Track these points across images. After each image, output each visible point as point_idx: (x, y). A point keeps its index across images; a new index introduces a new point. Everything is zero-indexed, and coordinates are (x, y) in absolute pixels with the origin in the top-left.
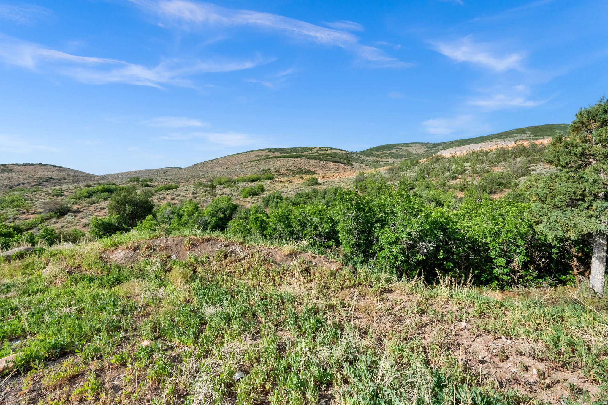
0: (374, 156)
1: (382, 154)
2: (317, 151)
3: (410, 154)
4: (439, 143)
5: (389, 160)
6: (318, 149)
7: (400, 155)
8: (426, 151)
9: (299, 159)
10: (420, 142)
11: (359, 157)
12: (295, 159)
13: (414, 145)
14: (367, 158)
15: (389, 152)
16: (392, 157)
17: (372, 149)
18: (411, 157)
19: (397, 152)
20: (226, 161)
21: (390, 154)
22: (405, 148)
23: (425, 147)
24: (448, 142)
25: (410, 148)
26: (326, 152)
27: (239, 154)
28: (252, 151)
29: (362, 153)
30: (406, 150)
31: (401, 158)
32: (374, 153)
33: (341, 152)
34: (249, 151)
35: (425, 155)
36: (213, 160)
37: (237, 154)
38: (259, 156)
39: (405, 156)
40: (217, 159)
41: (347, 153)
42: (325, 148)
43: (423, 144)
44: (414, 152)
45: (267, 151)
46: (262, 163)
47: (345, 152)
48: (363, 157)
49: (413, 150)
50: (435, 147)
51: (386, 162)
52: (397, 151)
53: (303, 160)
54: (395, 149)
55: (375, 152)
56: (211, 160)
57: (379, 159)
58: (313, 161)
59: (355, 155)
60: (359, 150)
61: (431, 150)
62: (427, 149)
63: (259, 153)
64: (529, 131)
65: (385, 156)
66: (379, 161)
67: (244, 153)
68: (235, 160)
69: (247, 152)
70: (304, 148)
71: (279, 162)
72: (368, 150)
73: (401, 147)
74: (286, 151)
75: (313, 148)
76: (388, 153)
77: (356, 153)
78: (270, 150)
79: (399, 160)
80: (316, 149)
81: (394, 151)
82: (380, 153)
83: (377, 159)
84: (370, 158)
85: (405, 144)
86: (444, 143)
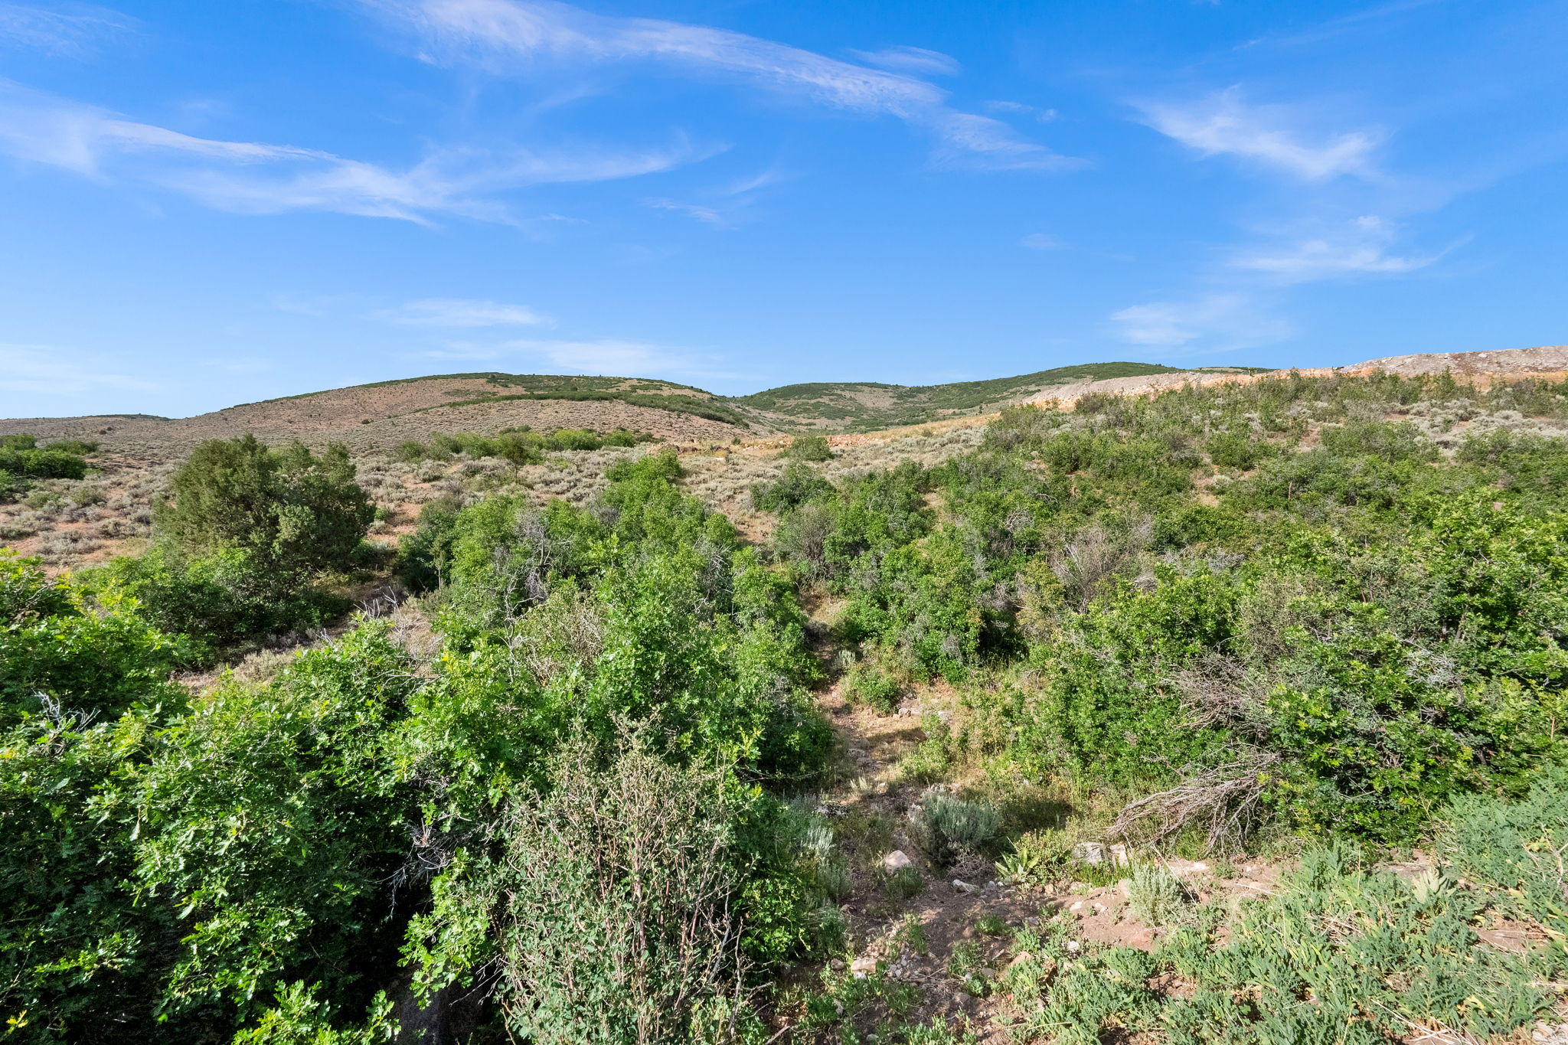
0: (779, 410)
1: (797, 406)
2: (634, 388)
3: (861, 409)
4: (918, 388)
5: (816, 421)
6: (635, 383)
7: (840, 410)
8: (895, 403)
9: (607, 403)
10: (879, 382)
11: (744, 410)
12: (596, 404)
13: (866, 389)
14: (764, 413)
15: (813, 401)
16: (822, 414)
17: (772, 393)
18: (865, 417)
19: (832, 404)
20: (347, 402)
21: (817, 406)
22: (848, 394)
23: (890, 394)
24: (938, 387)
25: (858, 394)
26: (658, 392)
27: (391, 383)
28: (435, 378)
29: (748, 400)
30: (851, 398)
31: (843, 419)
32: (779, 402)
33: (699, 395)
34: (425, 378)
35: (893, 412)
36: (297, 397)
37: (383, 384)
38: (457, 392)
39: (850, 413)
40: (312, 395)
41: (713, 399)
42: (652, 381)
43: (885, 387)
44: (869, 405)
45: (483, 381)
46: (493, 411)
47: (707, 396)
48: (755, 412)
49: (866, 399)
50: (914, 397)
51: (810, 424)
52: (831, 400)
53: (620, 407)
54: (826, 395)
55: (781, 401)
56: (288, 398)
57: (792, 418)
58: (649, 410)
59: (732, 405)
60: (739, 395)
61: (906, 402)
62: (895, 400)
63: (457, 385)
64: (1089, 373)
65: (806, 410)
66: (791, 423)
67: (407, 381)
68: (378, 401)
69: (415, 380)
70: (595, 378)
71: (548, 410)
72: (762, 394)
73: (839, 392)
74: (542, 385)
75: (619, 380)
76: (812, 405)
77: (734, 399)
78: (494, 378)
79: (839, 421)
80: (628, 383)
81: (825, 400)
82: (792, 402)
83: (788, 418)
84: (770, 415)
85: (847, 385)
86: (930, 388)
